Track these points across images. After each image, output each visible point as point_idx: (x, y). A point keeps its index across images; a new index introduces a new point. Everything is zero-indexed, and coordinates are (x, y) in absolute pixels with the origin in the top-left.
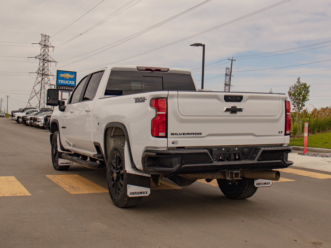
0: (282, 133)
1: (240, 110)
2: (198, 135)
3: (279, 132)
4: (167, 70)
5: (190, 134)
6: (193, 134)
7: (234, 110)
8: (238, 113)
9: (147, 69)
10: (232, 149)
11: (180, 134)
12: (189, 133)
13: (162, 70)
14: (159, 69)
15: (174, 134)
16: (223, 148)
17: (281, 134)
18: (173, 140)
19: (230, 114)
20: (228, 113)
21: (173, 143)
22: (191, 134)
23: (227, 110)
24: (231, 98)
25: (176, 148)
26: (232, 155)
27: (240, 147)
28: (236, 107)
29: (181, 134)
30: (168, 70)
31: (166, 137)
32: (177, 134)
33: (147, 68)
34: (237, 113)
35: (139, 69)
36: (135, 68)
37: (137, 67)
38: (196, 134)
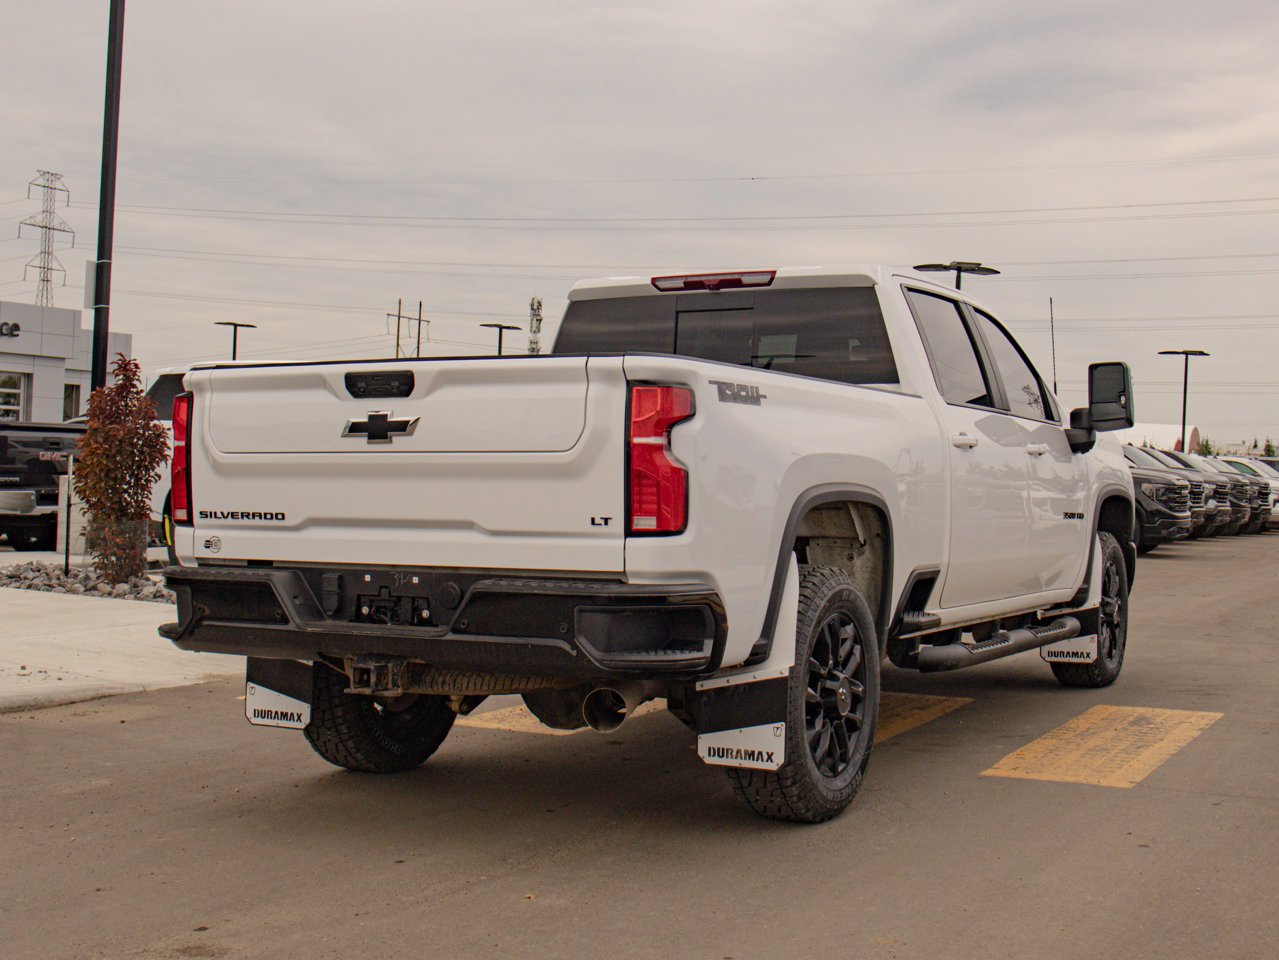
0: (606, 523)
1: (402, 427)
2: (274, 522)
3: (593, 520)
4: (766, 278)
5: (251, 517)
6: (260, 515)
7: (378, 430)
8: (399, 441)
9: (691, 284)
10: (400, 580)
11: (222, 513)
12: (249, 514)
13: (746, 280)
14: (737, 277)
15: (207, 516)
16: (368, 572)
17: (603, 529)
18: (208, 534)
19: (368, 443)
20: (361, 442)
21: (208, 544)
22: (254, 518)
23: (355, 429)
24: (367, 385)
25: (246, 564)
26: (406, 605)
27: (431, 574)
28: (386, 416)
29: (226, 515)
30: (772, 279)
31: (189, 522)
32: (215, 513)
33: (689, 279)
34: (394, 439)
35: (661, 284)
36: (648, 285)
37: (654, 280)
38: (269, 516)
